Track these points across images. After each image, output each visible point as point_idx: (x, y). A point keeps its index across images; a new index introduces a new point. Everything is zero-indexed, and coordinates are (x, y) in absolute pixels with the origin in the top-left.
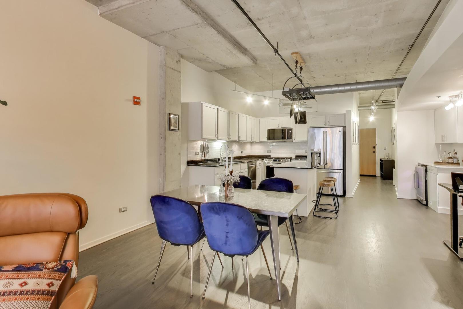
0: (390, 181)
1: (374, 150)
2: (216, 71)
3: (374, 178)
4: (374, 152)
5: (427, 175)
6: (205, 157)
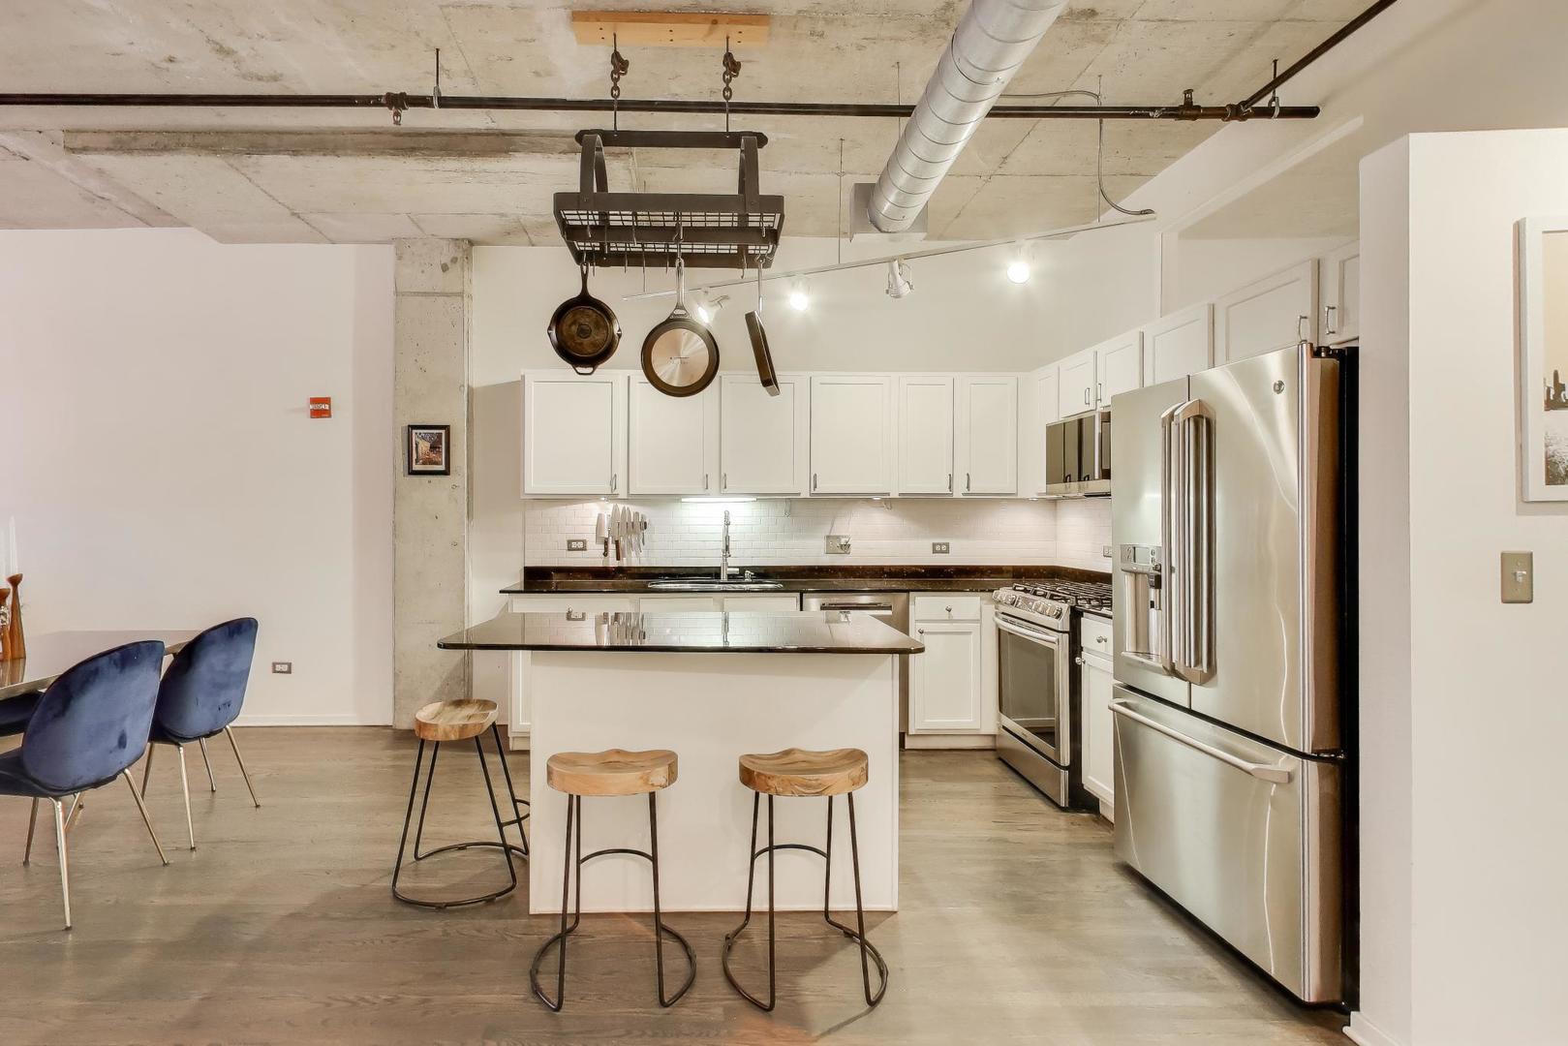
6: (618, 558)
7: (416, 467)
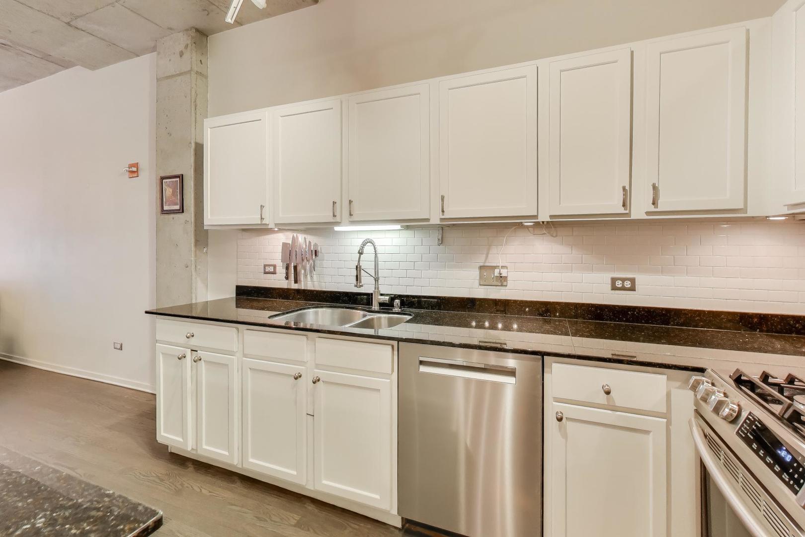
6: (296, 282)
7: (166, 208)
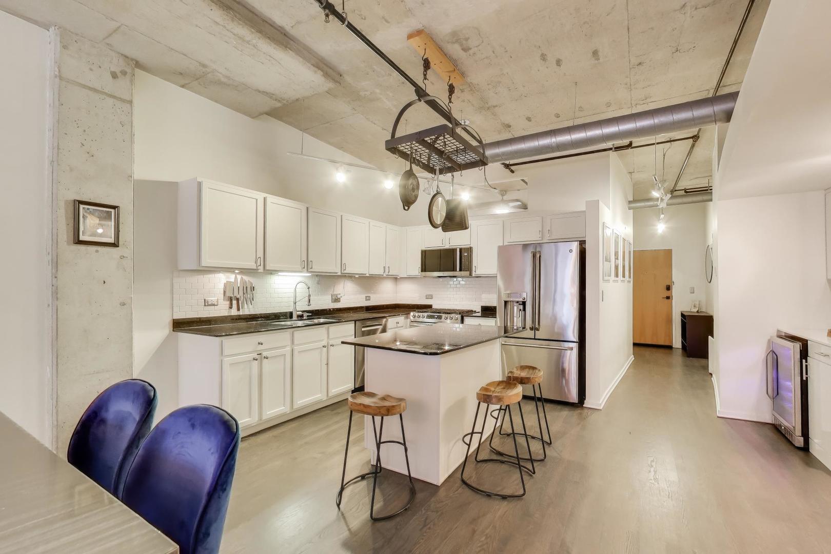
0: (703, 361)
1: (667, 294)
2: (268, 114)
3: (667, 351)
4: (668, 298)
5: (806, 366)
6: (238, 309)
